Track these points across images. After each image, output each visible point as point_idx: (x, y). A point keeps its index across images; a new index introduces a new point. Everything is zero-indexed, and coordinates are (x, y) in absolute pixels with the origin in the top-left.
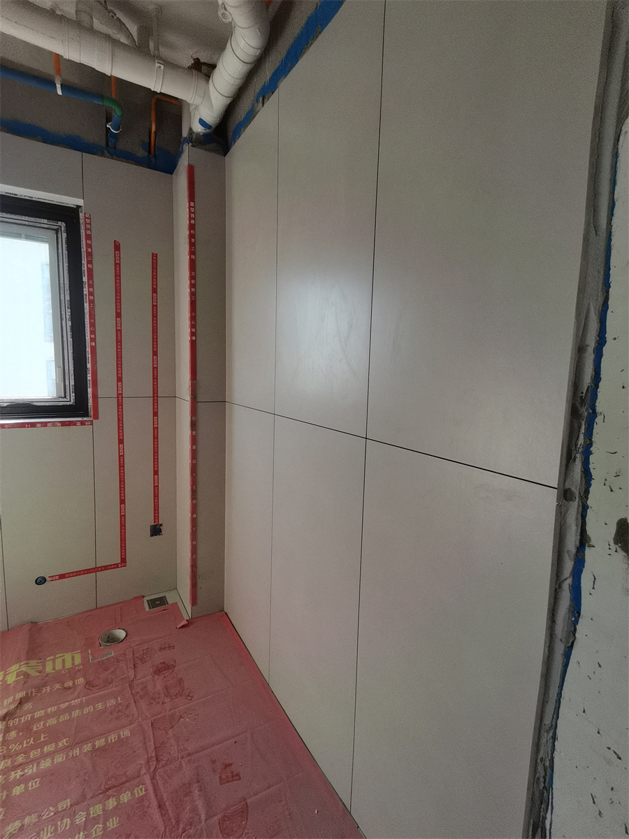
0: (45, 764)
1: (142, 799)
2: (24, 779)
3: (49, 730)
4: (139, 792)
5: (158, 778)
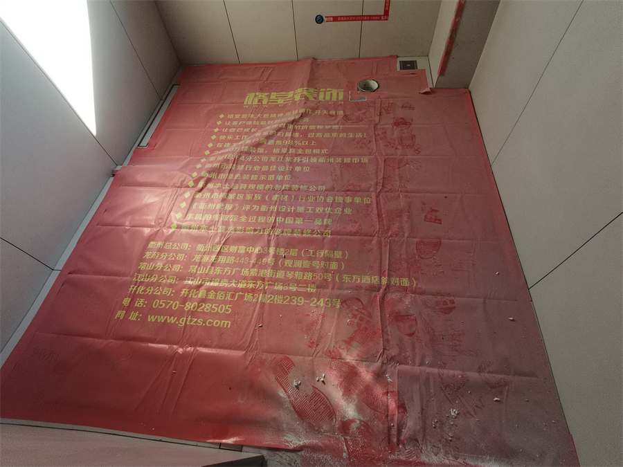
0: (314, 160)
1: (368, 206)
2: (301, 164)
3: (317, 139)
4: (367, 201)
5: (381, 198)
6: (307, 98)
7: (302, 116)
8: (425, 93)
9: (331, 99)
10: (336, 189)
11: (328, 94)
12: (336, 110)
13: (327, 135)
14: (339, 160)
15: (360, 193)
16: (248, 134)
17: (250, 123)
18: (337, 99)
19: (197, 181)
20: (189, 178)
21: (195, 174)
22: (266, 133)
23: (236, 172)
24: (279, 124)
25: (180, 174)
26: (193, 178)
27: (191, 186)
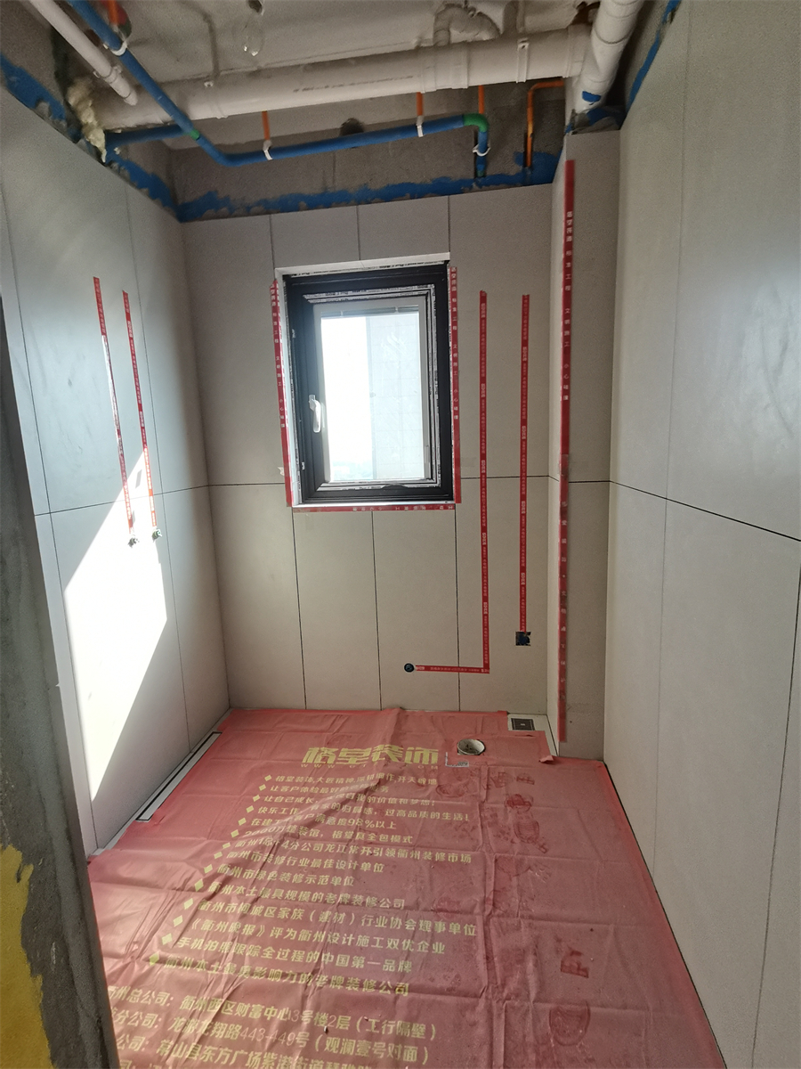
0: (391, 853)
1: (471, 940)
2: (371, 859)
3: (398, 820)
4: (470, 931)
5: (491, 927)
6: (388, 759)
7: (380, 783)
8: (547, 762)
9: (421, 761)
10: (423, 905)
11: (417, 754)
12: (427, 777)
13: (413, 814)
14: (428, 855)
15: (459, 916)
16: (301, 806)
17: (306, 789)
18: (430, 762)
19: (208, 881)
20: (198, 874)
21: (209, 869)
22: (326, 807)
23: (272, 867)
24: (346, 793)
25: (185, 866)
26: (204, 874)
27: (197, 889)
